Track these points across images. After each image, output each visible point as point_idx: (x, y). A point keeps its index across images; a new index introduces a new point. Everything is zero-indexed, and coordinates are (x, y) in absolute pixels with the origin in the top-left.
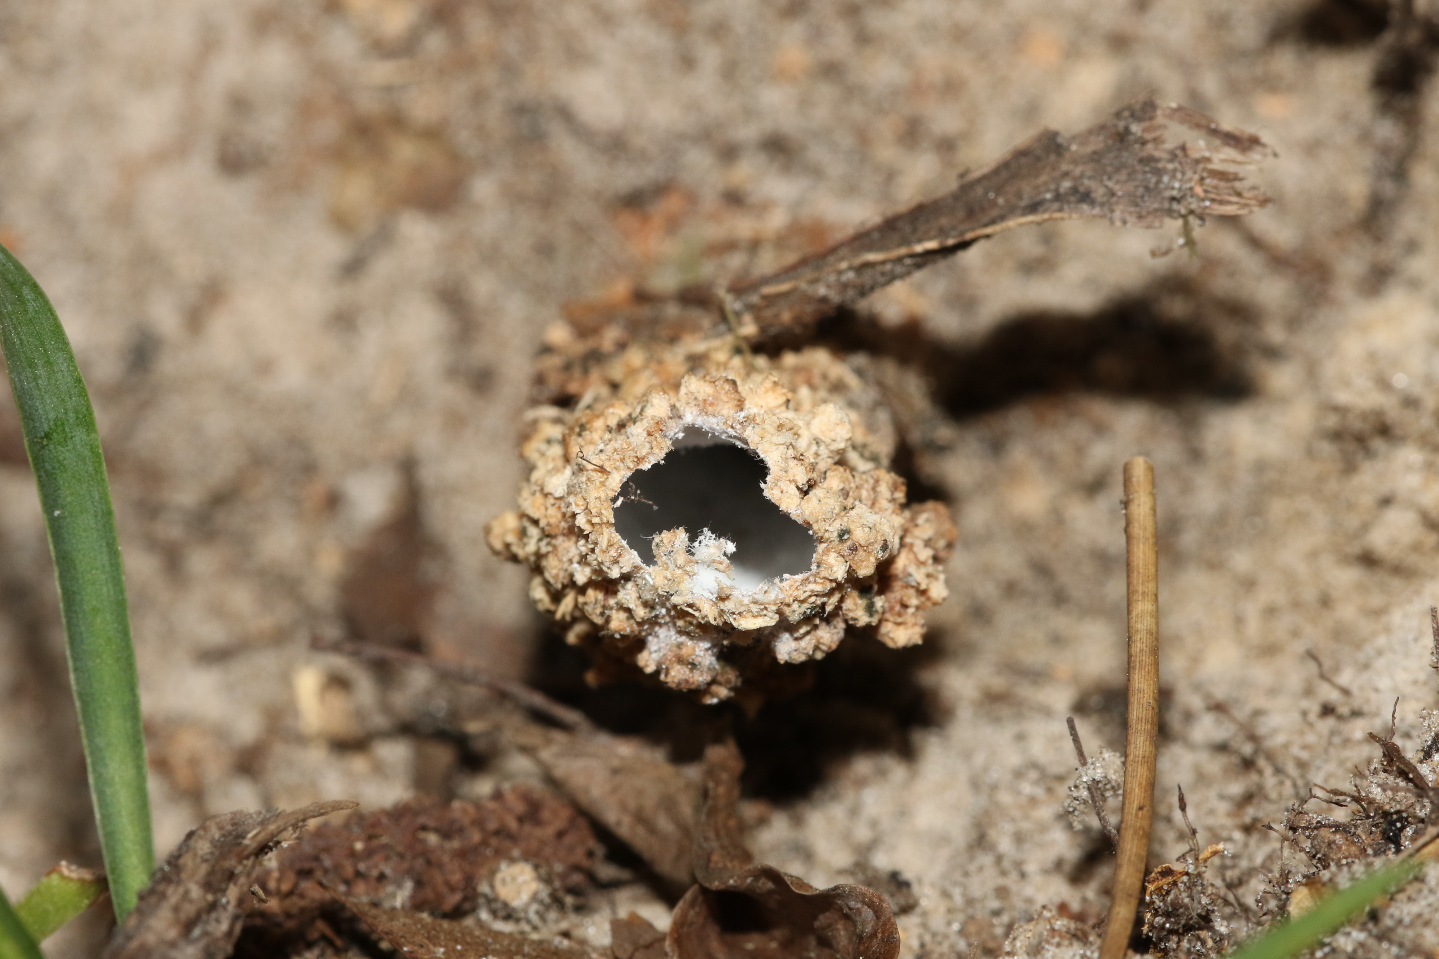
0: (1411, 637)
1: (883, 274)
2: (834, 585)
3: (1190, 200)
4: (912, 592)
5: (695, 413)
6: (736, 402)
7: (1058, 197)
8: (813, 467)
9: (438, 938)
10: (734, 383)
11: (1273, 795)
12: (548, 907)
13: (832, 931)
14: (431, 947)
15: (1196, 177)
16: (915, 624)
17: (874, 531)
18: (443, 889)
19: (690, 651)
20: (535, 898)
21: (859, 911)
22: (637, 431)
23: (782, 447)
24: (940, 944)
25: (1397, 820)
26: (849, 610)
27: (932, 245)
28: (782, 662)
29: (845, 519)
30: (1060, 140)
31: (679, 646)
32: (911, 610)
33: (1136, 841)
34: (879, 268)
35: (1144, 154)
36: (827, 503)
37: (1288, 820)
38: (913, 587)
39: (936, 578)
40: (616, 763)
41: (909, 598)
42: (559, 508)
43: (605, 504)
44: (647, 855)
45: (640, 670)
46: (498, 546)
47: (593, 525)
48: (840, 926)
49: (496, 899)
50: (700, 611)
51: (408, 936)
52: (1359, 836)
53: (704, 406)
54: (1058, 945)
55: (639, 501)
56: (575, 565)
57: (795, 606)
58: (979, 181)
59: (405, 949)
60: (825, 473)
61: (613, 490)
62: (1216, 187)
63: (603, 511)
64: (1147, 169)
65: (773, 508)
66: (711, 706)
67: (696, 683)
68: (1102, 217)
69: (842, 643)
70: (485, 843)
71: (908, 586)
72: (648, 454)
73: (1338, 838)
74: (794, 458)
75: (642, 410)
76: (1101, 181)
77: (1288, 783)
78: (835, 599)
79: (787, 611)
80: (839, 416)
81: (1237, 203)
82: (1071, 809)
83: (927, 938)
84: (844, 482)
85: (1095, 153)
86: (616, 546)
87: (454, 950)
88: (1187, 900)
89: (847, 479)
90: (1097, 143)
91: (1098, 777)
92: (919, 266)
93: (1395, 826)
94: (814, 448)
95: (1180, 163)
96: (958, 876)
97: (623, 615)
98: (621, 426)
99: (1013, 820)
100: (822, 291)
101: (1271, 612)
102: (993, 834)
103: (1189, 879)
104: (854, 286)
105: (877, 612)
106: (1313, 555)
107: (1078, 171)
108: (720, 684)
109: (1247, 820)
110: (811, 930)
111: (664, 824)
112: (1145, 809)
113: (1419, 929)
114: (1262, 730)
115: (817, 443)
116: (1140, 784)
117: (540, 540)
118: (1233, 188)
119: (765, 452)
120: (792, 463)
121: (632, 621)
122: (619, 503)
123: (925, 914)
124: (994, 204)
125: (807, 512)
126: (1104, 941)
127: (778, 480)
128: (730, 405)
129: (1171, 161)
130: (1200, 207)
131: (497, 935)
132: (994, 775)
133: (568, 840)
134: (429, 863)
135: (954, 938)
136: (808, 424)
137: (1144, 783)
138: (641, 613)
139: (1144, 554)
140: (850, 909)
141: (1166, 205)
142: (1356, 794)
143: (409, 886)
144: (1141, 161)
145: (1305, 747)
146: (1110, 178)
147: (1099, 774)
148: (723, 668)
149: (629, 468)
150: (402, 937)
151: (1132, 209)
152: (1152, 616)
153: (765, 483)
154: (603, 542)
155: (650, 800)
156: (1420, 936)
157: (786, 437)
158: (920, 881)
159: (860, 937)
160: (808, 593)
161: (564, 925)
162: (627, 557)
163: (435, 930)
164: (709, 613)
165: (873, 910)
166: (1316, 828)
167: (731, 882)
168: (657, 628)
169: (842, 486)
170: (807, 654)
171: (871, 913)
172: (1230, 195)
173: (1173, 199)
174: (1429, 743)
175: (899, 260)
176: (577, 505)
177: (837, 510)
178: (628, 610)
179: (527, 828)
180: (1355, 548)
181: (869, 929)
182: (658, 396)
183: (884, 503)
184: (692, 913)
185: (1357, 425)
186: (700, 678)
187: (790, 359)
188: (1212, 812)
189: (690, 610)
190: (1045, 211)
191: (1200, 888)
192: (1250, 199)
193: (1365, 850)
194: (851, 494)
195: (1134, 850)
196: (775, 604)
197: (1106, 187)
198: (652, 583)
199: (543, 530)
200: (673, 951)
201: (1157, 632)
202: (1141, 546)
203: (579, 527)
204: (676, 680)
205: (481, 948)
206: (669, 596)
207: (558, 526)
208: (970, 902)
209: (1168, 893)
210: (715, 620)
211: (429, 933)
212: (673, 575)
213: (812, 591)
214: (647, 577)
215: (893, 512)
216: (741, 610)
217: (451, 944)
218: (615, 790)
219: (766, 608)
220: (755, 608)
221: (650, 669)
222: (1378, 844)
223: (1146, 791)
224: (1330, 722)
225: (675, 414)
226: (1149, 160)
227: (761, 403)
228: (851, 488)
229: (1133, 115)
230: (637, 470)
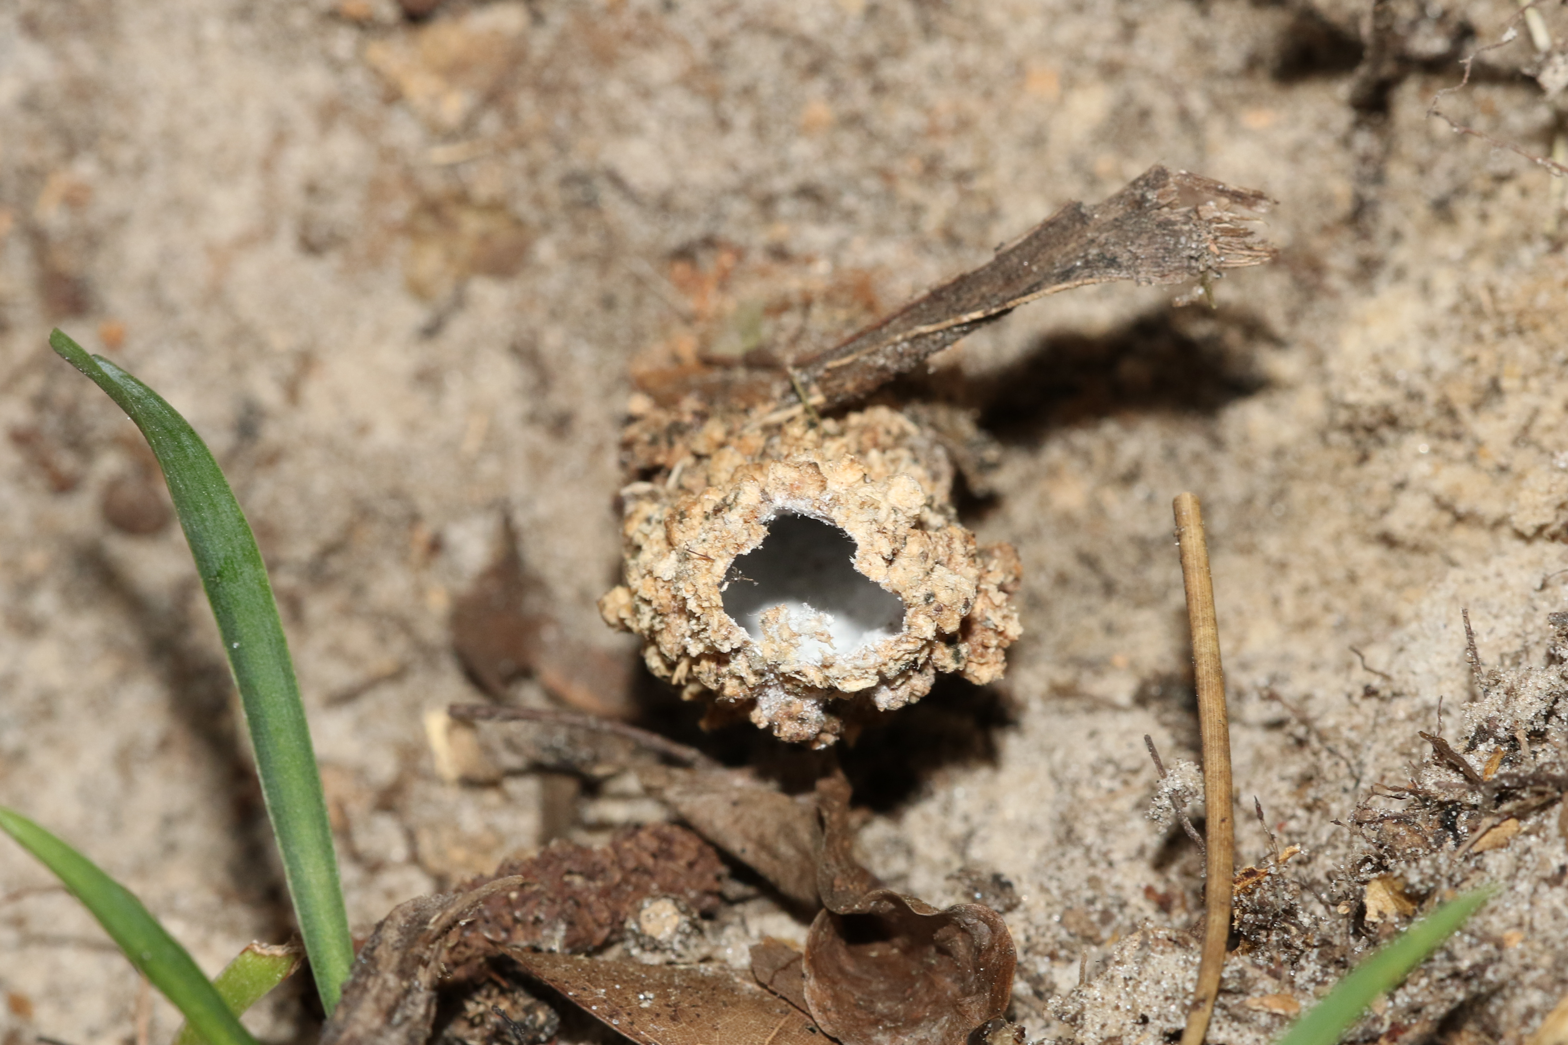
0: (1440, 624)
1: (935, 342)
2: (924, 642)
3: (1207, 257)
4: (991, 633)
5: (784, 497)
6: (819, 483)
7: (1087, 264)
8: (895, 539)
9: (598, 979)
10: (816, 465)
11: (1331, 776)
12: (688, 936)
13: (951, 942)
14: (593, 988)
15: (1211, 236)
16: (997, 662)
17: (956, 592)
18: (592, 926)
19: (799, 709)
20: (677, 930)
21: (975, 927)
22: (734, 518)
23: (866, 524)
24: (1043, 935)
25: (1453, 810)
26: (938, 659)
27: (977, 315)
28: (882, 710)
29: (929, 583)
30: (1083, 210)
31: (788, 704)
32: (992, 650)
33: (1222, 852)
34: (931, 337)
35: (1161, 218)
36: (911, 571)
37: (1355, 817)
38: (991, 629)
39: (1011, 618)
40: (735, 796)
41: (989, 640)
42: (669, 589)
43: (713, 590)
44: (771, 878)
45: (754, 727)
46: (613, 620)
47: (703, 608)
48: (958, 938)
49: (642, 935)
50: (807, 677)
51: (571, 981)
52: (1419, 825)
53: (792, 490)
54: (1163, 952)
55: (742, 581)
56: (688, 639)
57: (891, 664)
58: (1013, 251)
59: (570, 994)
60: (905, 538)
61: (719, 576)
62: (1228, 244)
63: (712, 597)
64: (1165, 232)
65: (862, 579)
66: (819, 751)
67: (806, 735)
68: (1131, 278)
69: (934, 687)
70: (625, 880)
71: (987, 629)
72: (747, 540)
73: (1402, 830)
74: (878, 532)
75: (736, 498)
76: (1125, 246)
77: (1343, 764)
78: (926, 652)
79: (884, 669)
80: (913, 485)
81: (1249, 256)
82: (1155, 817)
83: (1032, 932)
84: (922, 546)
85: (1116, 220)
86: (726, 626)
87: (614, 990)
88: (1272, 899)
89: (926, 542)
90: (1117, 211)
91: (1177, 788)
92: (966, 333)
93: (1451, 815)
94: (893, 516)
95: (1195, 225)
96: (1051, 870)
97: (735, 682)
98: (717, 510)
99: (1097, 814)
100: (881, 361)
101: (1304, 590)
102: (1078, 827)
103: (1272, 879)
104: (910, 355)
105: (963, 658)
106: (1337, 538)
107: (1102, 238)
108: (826, 732)
109: (1309, 800)
110: (931, 941)
111: (785, 849)
112: (1227, 820)
113: (1487, 917)
114: (1312, 714)
115: (895, 511)
116: (1220, 798)
117: (653, 618)
118: (1244, 243)
119: (852, 530)
120: (877, 536)
121: (744, 687)
122: (725, 587)
123: (1027, 910)
124: (1029, 272)
125: (895, 581)
126: (1204, 947)
127: (865, 554)
128: (814, 486)
129: (1185, 223)
130: (1216, 262)
131: (649, 968)
132: (1073, 772)
133: (698, 869)
134: (578, 904)
135: (1055, 929)
136: (885, 495)
137: (1223, 797)
138: (752, 680)
139: (1200, 582)
140: (967, 925)
141: (1186, 263)
142: (1412, 788)
143: (562, 927)
144: (1159, 225)
145: (1352, 728)
146: (1132, 243)
147: (1178, 785)
148: (828, 718)
149: (730, 554)
150: (566, 982)
151: (1156, 269)
152: (1213, 639)
153: (855, 557)
154: (714, 623)
155: (770, 828)
156: (1488, 923)
157: (868, 514)
158: (1019, 879)
159: (979, 950)
160: (903, 652)
161: (705, 950)
162: (737, 634)
163: (594, 972)
164: (815, 678)
165: (989, 925)
166: (1380, 821)
167: (857, 906)
168: (766, 690)
169: (921, 550)
170: (904, 702)
171: (987, 927)
172: (1242, 249)
173: (1191, 258)
174: (1473, 734)
175: (949, 329)
176: (687, 591)
177: (921, 576)
178: (741, 678)
179: (662, 863)
180: (1374, 529)
181: (986, 942)
182: (748, 484)
183: (959, 558)
184: (822, 933)
185: (1366, 418)
186: (809, 730)
187: (854, 419)
188: (1275, 792)
189: (798, 677)
190: (1077, 278)
191: (1282, 887)
192: (1261, 251)
193: (1427, 839)
194: (930, 555)
195: (1222, 860)
196: (875, 668)
197: (1130, 251)
198: (760, 655)
199: (655, 610)
200: (809, 973)
201: (1219, 654)
202: (1197, 575)
203: (691, 611)
204: (788, 735)
205: (638, 985)
206: (777, 665)
207: (669, 606)
208: (1066, 894)
209: (1253, 892)
210: (821, 683)
211: (589, 975)
212: (780, 648)
213: (905, 650)
214: (756, 649)
215: (968, 565)
216: (844, 675)
217: (611, 984)
218: (737, 821)
219: (867, 672)
220: (857, 673)
221: (763, 725)
222: (1438, 832)
223: (1226, 804)
224: (1374, 702)
225: (766, 497)
226: (1165, 224)
227: (841, 480)
228: (929, 550)
229: (1147, 184)
230: (738, 555)
